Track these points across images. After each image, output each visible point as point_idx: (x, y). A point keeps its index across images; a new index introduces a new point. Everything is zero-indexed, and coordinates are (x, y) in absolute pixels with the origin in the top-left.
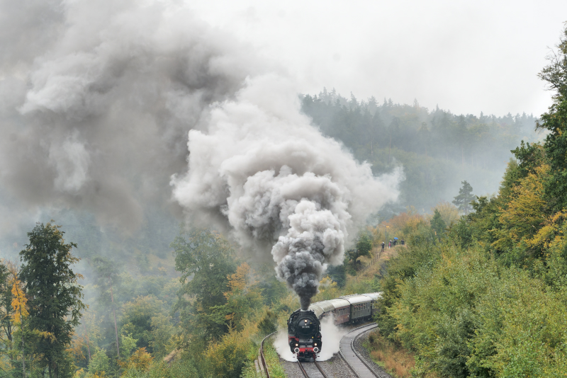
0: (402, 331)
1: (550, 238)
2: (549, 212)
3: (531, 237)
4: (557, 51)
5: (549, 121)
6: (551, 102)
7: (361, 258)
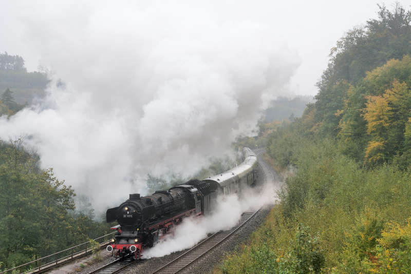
0: (272, 153)
1: (315, 130)
2: (315, 122)
3: (310, 129)
4: (321, 78)
5: (317, 97)
6: (318, 92)
7: (262, 132)
